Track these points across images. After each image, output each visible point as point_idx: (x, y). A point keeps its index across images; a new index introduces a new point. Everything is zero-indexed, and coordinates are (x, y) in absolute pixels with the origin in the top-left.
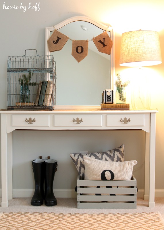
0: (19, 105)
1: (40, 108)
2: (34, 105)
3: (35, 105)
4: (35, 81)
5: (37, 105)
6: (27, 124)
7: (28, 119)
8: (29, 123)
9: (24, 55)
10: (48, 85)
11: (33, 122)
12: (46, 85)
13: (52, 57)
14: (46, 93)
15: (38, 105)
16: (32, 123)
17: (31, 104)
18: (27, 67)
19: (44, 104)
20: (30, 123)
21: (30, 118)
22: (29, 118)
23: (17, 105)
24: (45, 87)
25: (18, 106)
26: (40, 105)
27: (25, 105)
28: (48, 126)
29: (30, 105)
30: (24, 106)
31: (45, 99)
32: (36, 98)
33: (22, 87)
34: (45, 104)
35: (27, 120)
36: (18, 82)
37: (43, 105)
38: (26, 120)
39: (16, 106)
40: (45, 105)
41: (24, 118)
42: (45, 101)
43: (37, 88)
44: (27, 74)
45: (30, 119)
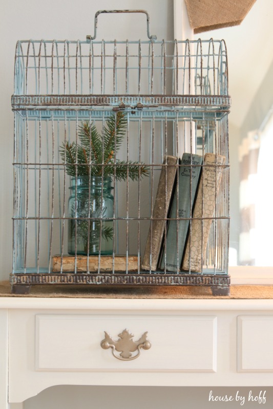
0: (69, 267)
1: (171, 280)
2: (142, 270)
3: (146, 268)
4: (132, 158)
5: (154, 268)
6: (108, 358)
7: (114, 337)
8: (117, 353)
9: (88, 38)
10: (205, 175)
11: (137, 348)
12: (197, 174)
13: (217, 45)
14: (197, 214)
15: (159, 269)
16: (134, 354)
17: (128, 264)
18: (108, 91)
19: (185, 265)
20: (125, 357)
21: (125, 332)
22: (120, 331)
23: (57, 267)
24: (194, 183)
25: (65, 272)
26: (170, 269)
27: (99, 267)
28: (211, 372)
29: (122, 268)
30: (94, 273)
31: (194, 238)
32: (150, 235)
33: (79, 183)
34: (190, 265)
35: (111, 342)
36: (59, 159)
37: (182, 270)
38: (105, 343)
39: (56, 273)
40: (192, 268)
41: (94, 331)
42: (193, 249)
43: (155, 189)
44: (100, 126)
45: (124, 335)
